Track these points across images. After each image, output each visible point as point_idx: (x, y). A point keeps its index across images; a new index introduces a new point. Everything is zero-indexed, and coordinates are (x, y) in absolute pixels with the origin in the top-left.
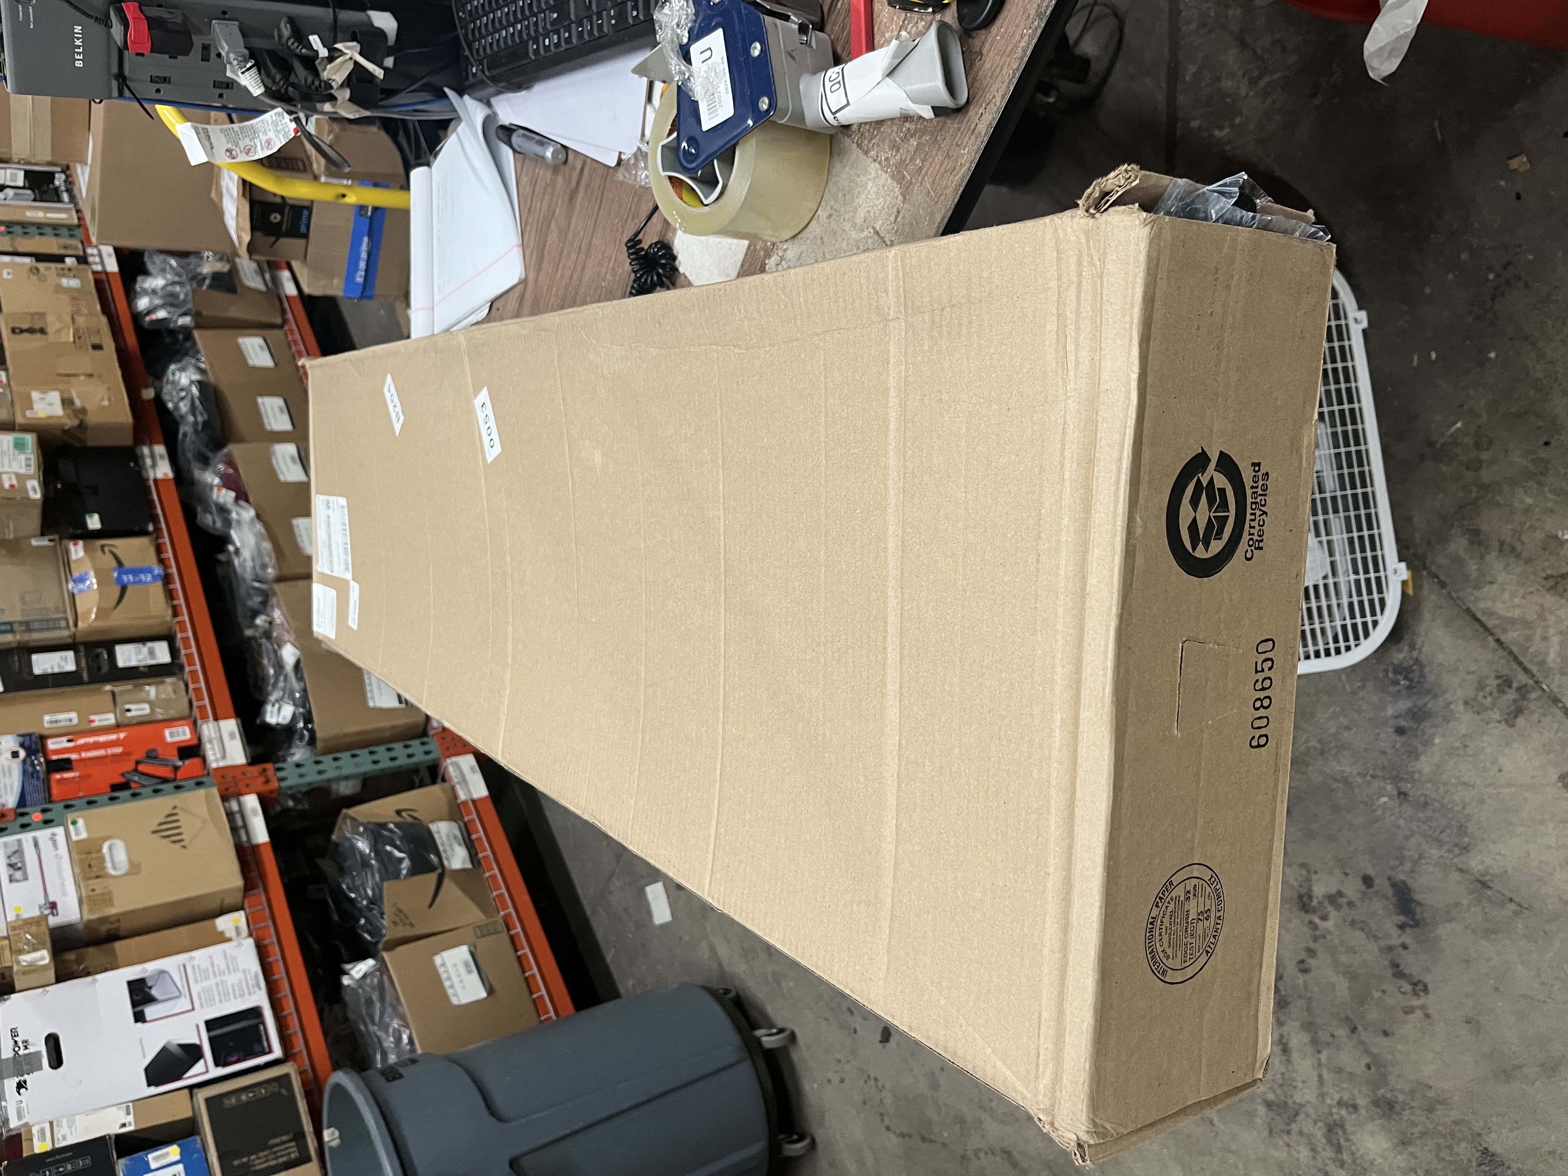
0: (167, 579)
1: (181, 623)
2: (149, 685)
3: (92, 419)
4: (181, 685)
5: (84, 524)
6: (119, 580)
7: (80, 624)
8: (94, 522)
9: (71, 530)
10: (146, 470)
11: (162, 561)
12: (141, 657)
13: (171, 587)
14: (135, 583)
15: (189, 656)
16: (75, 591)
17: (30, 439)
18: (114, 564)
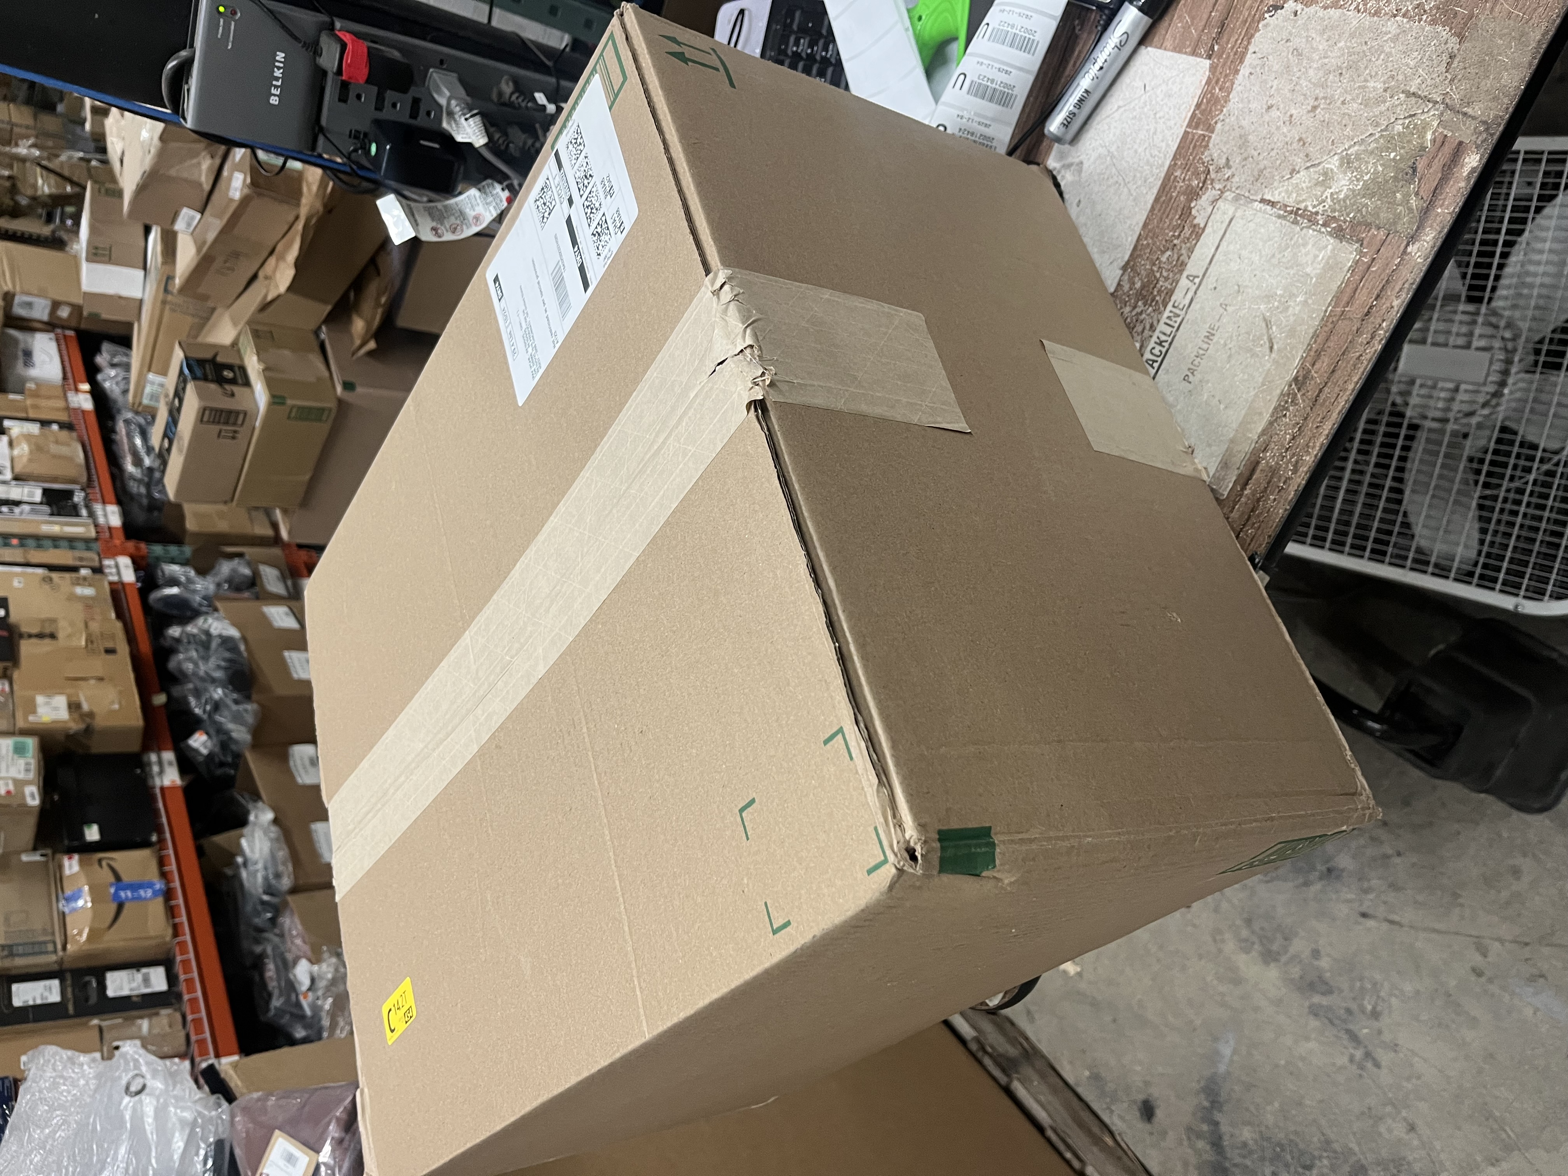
0: (168, 894)
1: (182, 944)
2: (142, 1017)
3: (100, 722)
4: (178, 1016)
5: (82, 835)
6: (116, 895)
7: (69, 946)
8: (93, 834)
9: (66, 842)
10: (153, 778)
11: (164, 875)
12: (134, 985)
13: (173, 903)
14: (133, 899)
15: (189, 982)
16: (66, 910)
17: (31, 743)
18: (112, 879)
